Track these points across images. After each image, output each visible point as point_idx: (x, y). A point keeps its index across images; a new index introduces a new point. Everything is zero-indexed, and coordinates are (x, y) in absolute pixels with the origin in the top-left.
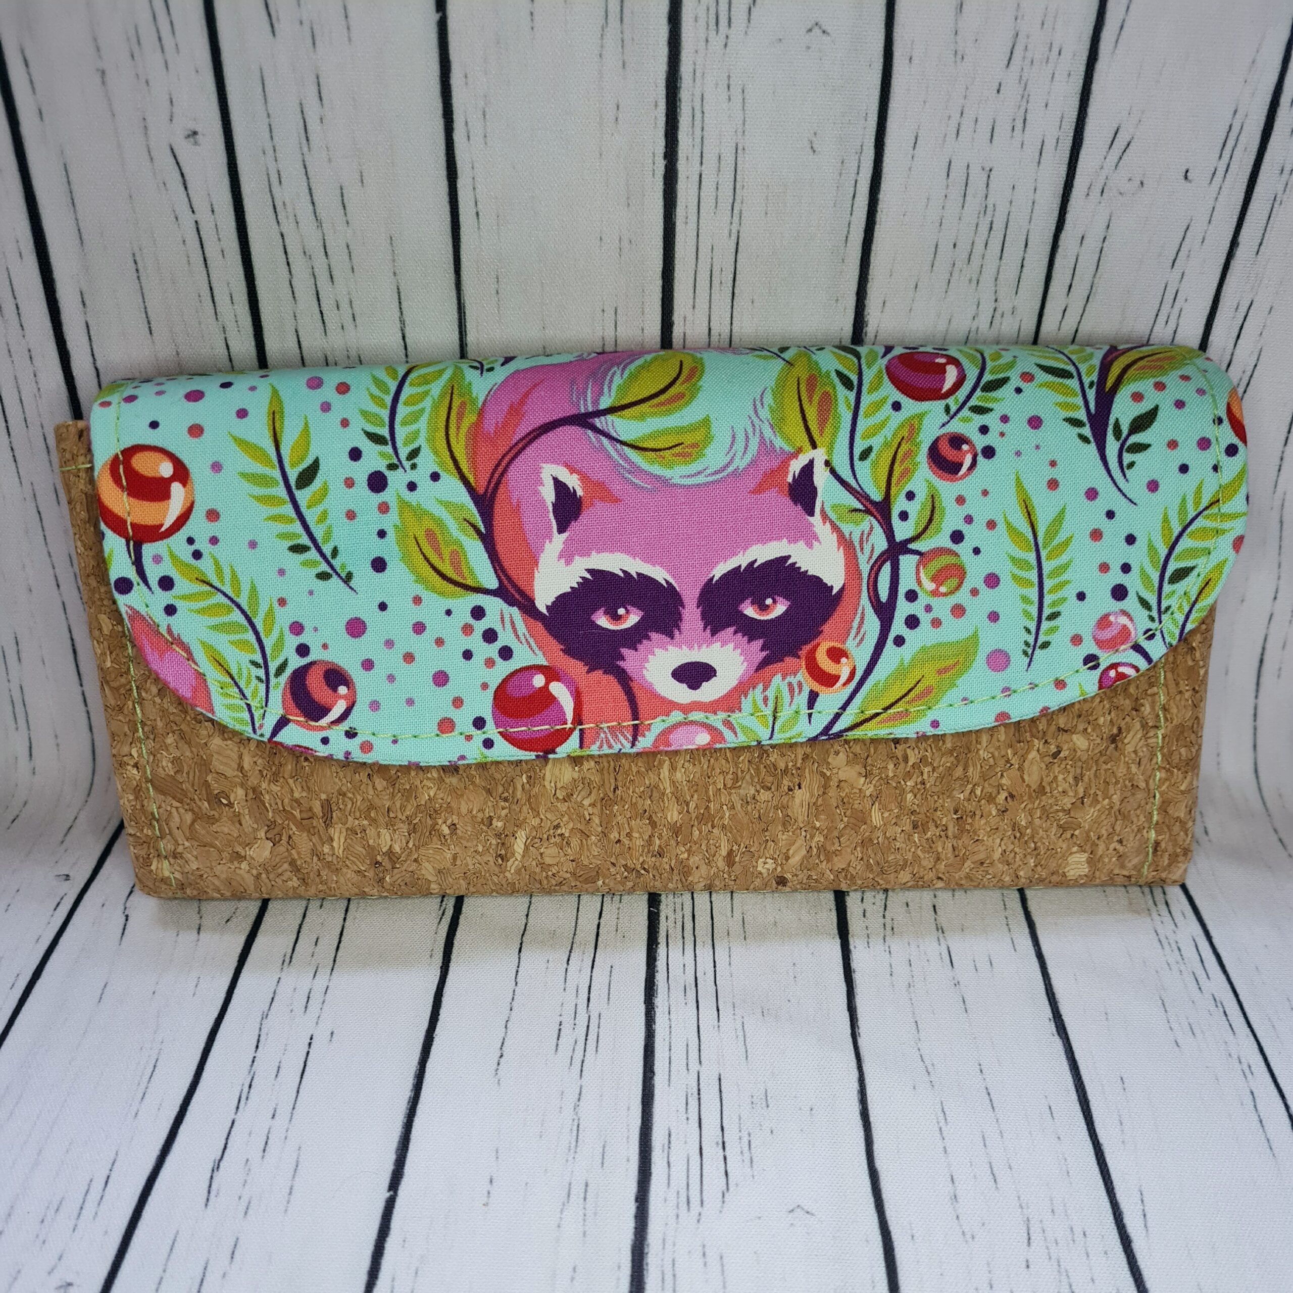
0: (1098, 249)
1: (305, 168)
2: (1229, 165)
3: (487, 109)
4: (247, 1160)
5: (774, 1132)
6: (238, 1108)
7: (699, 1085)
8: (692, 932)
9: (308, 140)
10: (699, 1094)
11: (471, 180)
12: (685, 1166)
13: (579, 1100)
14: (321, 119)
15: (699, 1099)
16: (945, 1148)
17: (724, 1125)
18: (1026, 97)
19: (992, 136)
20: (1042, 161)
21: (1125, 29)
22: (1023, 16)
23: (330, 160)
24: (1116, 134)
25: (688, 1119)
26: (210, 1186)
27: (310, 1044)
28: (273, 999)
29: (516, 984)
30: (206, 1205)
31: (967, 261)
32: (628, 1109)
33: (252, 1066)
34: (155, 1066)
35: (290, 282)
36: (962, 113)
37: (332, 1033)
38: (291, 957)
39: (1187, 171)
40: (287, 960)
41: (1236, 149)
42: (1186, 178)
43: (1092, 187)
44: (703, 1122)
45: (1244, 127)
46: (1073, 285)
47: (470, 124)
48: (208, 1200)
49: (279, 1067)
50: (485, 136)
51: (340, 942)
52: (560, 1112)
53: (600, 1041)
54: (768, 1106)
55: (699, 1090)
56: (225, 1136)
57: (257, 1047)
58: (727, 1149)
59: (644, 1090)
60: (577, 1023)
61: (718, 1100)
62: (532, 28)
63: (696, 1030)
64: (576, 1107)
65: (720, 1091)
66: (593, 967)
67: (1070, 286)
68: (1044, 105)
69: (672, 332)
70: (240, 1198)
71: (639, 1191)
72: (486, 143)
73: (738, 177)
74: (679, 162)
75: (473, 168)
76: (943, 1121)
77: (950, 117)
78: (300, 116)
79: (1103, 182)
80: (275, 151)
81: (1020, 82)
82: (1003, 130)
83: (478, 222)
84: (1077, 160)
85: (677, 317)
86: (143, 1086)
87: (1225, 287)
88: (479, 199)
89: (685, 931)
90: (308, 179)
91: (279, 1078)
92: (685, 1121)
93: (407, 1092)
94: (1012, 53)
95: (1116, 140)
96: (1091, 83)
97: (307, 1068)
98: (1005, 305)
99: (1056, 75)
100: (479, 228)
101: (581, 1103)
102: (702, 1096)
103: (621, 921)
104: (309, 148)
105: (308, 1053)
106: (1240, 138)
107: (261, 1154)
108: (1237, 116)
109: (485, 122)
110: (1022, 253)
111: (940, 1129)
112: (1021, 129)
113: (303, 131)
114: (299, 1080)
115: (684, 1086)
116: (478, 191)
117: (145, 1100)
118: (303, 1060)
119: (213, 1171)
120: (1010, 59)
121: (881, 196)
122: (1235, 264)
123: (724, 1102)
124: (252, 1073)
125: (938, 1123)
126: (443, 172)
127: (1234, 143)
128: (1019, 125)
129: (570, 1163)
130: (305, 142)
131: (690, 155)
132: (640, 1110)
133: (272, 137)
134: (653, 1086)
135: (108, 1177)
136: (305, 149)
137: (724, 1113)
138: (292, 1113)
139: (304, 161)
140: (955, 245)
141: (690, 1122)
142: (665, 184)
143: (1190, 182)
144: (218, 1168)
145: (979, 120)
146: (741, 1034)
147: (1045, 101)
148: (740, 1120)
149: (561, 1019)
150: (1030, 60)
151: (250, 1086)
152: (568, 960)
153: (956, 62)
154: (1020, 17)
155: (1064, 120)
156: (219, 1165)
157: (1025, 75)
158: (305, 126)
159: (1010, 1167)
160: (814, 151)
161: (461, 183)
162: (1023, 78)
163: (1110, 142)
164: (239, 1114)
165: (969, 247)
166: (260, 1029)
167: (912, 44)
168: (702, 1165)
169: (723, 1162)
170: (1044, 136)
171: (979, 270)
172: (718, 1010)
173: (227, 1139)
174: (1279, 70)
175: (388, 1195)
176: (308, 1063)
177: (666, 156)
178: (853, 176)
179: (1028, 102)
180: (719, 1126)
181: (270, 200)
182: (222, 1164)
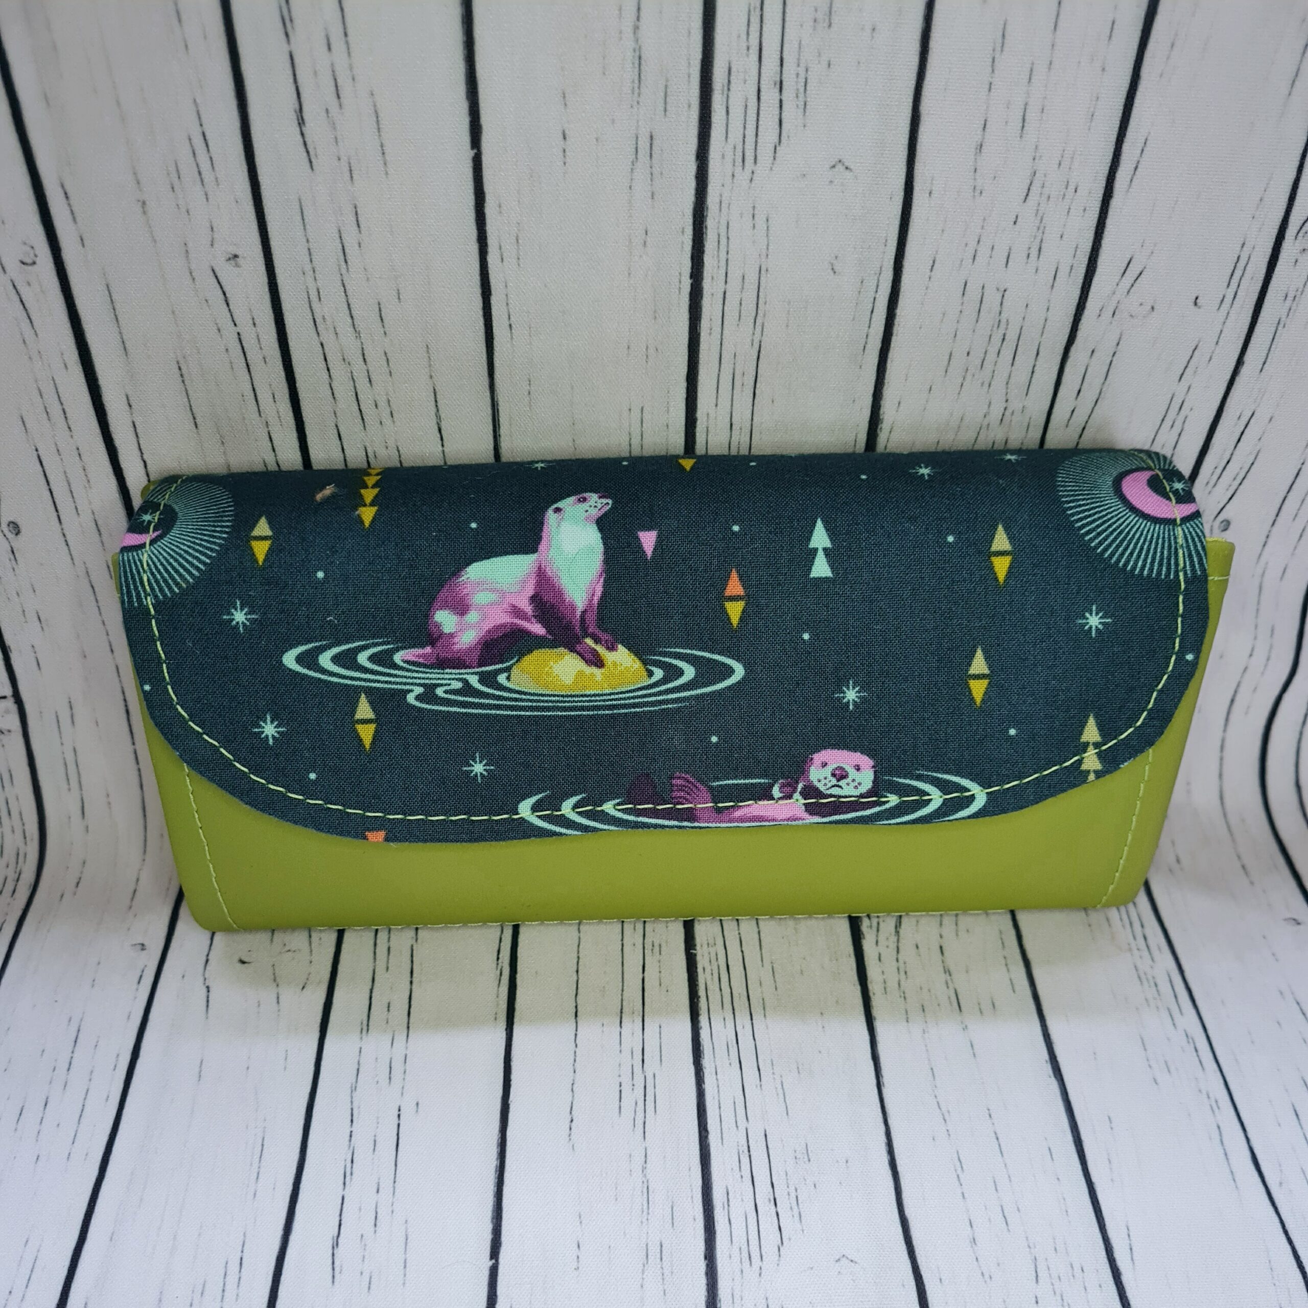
0: (1108, 362)
1: (344, 286)
2: (1236, 294)
3: (519, 235)
4: (362, 1236)
5: (817, 1186)
6: (344, 1184)
7: (748, 1141)
8: (728, 984)
9: (346, 262)
10: (749, 1151)
11: (504, 296)
12: (744, 1224)
13: (646, 1162)
14: (359, 244)
15: (750, 1156)
16: (963, 1194)
17: (774, 1181)
18: (1042, 228)
19: (1007, 261)
20: (1055, 285)
21: (1139, 170)
22: (1041, 156)
23: (368, 279)
24: (1129, 263)
25: (742, 1177)
26: (333, 1263)
27: (399, 1116)
28: (358, 1070)
29: (576, 1046)
30: (333, 1282)
31: (979, 367)
32: (690, 1170)
33: (350, 1141)
34: (263, 1145)
35: (330, 384)
36: (979, 242)
37: (417, 1104)
38: (368, 1025)
39: (1197, 298)
40: (365, 1028)
41: (1243, 278)
42: (1196, 304)
43: (1104, 309)
44: (755, 1180)
45: (1252, 259)
46: (1082, 390)
47: (503, 247)
48: (333, 1277)
49: (375, 1141)
50: (519, 259)
51: (410, 1007)
52: (630, 1174)
53: (657, 1102)
54: (809, 1161)
55: (749, 1147)
56: (338, 1213)
57: (352, 1121)
58: (778, 1204)
59: (701, 1150)
60: (635, 1083)
61: (766, 1155)
62: (565, 163)
63: (741, 1089)
64: (644, 1169)
65: (767, 1147)
66: (643, 1029)
67: (1079, 391)
68: (1059, 236)
69: (695, 427)
70: (362, 1273)
71: (706, 1249)
72: (519, 265)
73: (760, 294)
74: (705, 281)
75: (506, 286)
76: (960, 1169)
77: (966, 245)
78: (338, 241)
79: (1114, 305)
80: (314, 271)
81: (1036, 215)
82: (1018, 257)
83: (511, 333)
84: (1090, 286)
85: (700, 414)
86: (256, 1165)
87: (1229, 400)
88: (512, 313)
89: (722, 983)
90: (347, 296)
91: (376, 1153)
92: (740, 1179)
93: (494, 1162)
94: (1029, 189)
95: (1128, 269)
96: (1106, 217)
97: (400, 1141)
98: (1016, 405)
99: (1071, 211)
100: (512, 338)
101: (648, 1166)
102: (751, 1153)
103: (662, 974)
104: (348, 269)
105: (399, 1125)
106: (1248, 268)
107: (373, 1229)
108: (1245, 248)
109: (518, 246)
110: (1033, 360)
111: (958, 1176)
112: (1036, 256)
113: (341, 254)
114: (395, 1152)
115: (735, 1144)
116: (511, 306)
117: (260, 1180)
118: (396, 1133)
119: (333, 1247)
120: (1027, 195)
121: (899, 311)
122: (1239, 380)
123: (771, 1158)
124: (351, 1148)
125: (956, 1170)
126: (477, 291)
127: (1241, 273)
128: (1034, 253)
129: (644, 1224)
130: (343, 263)
131: (715, 276)
132: (700, 1169)
133: (311, 261)
134: (709, 1145)
135: (241, 1259)
136: (344, 271)
137: (772, 1168)
138: (394, 1187)
139: (342, 280)
140: (968, 354)
141: (744, 1179)
142: (691, 300)
143: (1199, 307)
144: (337, 1245)
145: (995, 247)
146: (780, 1091)
147: (1061, 233)
148: (787, 1175)
149: (620, 1079)
150: (1046, 196)
151: (352, 1162)
152: (621, 1022)
153: (974, 196)
154: (1037, 158)
155: (1079, 250)
156: (337, 1241)
157: (1042, 209)
158: (344, 250)
159: (1019, 1210)
160: (835, 272)
161: (494, 300)
162: (1040, 212)
163: (1122, 271)
164: (346, 1190)
165: (982, 355)
166: (352, 1102)
167: (932, 180)
168: (758, 1221)
169: (776, 1218)
170: (1058, 263)
171: (991, 374)
172: (759, 1070)
173: (341, 1215)
174: (1285, 207)
175: (491, 1263)
176: (401, 1135)
177: (692, 276)
178: (872, 294)
179: (1043, 233)
180: (769, 1183)
181: (310, 314)
182: (340, 1241)
